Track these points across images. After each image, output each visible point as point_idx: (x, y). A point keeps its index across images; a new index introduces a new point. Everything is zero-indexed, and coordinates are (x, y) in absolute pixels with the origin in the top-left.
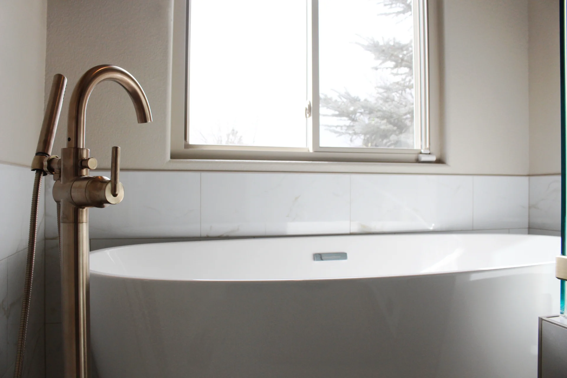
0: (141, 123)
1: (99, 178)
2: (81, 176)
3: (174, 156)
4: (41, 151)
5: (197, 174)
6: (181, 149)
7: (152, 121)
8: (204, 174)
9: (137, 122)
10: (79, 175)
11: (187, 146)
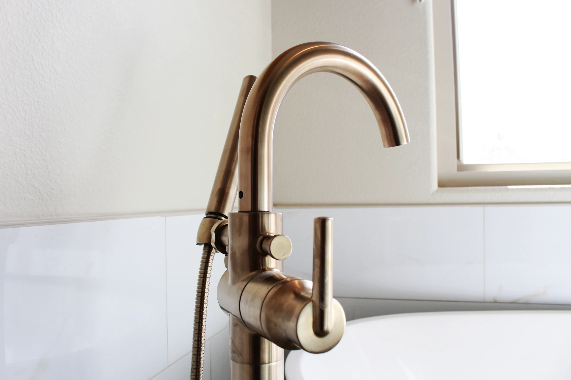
0: (390, 147)
1: (294, 284)
2: (264, 270)
3: (442, 184)
4: (213, 209)
5: (479, 209)
6: (452, 172)
7: (410, 141)
8: (489, 209)
9: (383, 146)
10: (261, 268)
11: (461, 168)
